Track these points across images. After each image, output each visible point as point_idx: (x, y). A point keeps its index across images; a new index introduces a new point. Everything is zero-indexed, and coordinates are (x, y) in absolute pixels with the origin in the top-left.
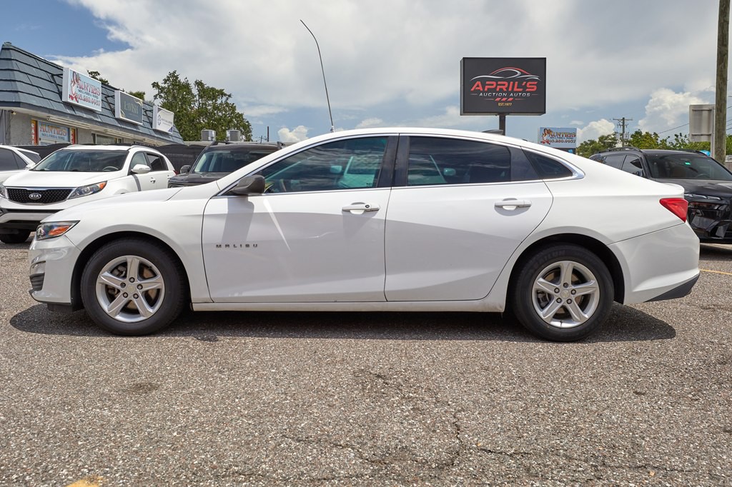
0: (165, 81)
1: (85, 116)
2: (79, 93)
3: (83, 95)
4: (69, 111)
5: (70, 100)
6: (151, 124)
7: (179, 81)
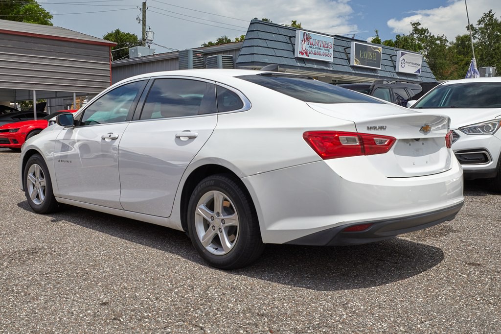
0: (480, 22)
1: (315, 66)
2: (309, 49)
3: (313, 50)
4: (299, 64)
5: (300, 56)
6: (395, 67)
7: (496, 20)
